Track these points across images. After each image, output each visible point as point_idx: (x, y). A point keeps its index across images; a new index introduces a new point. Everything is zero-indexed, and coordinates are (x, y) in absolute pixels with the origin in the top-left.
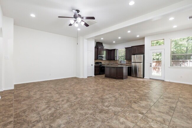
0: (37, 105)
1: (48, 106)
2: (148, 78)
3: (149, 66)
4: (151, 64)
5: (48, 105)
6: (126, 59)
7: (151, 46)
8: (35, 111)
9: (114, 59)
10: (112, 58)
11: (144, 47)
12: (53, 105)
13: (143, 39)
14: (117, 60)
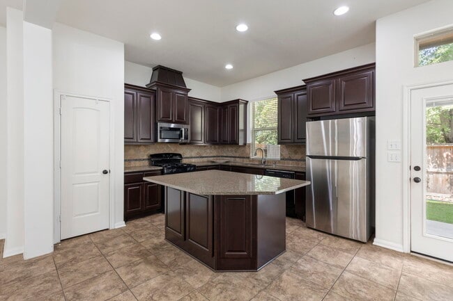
2: (399, 248)
3: (406, 178)
4: (417, 168)
6: (282, 141)
7: (417, 65)
9: (234, 143)
10: (228, 138)
11: (374, 76)
13: (367, 35)
14: (245, 144)
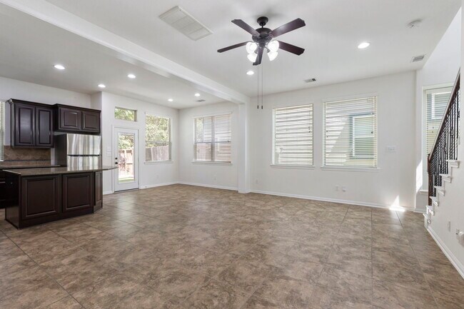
0: (367, 275)
1: (348, 259)
2: (111, 192)
3: (113, 163)
4: (116, 159)
5: (346, 261)
8: (378, 266)
12: (336, 255)
